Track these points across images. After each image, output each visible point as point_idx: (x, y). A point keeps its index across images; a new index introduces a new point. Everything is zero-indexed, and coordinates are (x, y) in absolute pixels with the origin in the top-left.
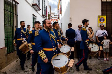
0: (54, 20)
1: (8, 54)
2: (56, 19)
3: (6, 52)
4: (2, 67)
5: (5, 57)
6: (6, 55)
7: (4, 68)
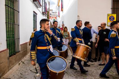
0: (53, 17)
1: (10, 56)
2: (55, 17)
3: (8, 55)
4: (4, 72)
5: (7, 60)
6: (9, 59)
7: (6, 73)
